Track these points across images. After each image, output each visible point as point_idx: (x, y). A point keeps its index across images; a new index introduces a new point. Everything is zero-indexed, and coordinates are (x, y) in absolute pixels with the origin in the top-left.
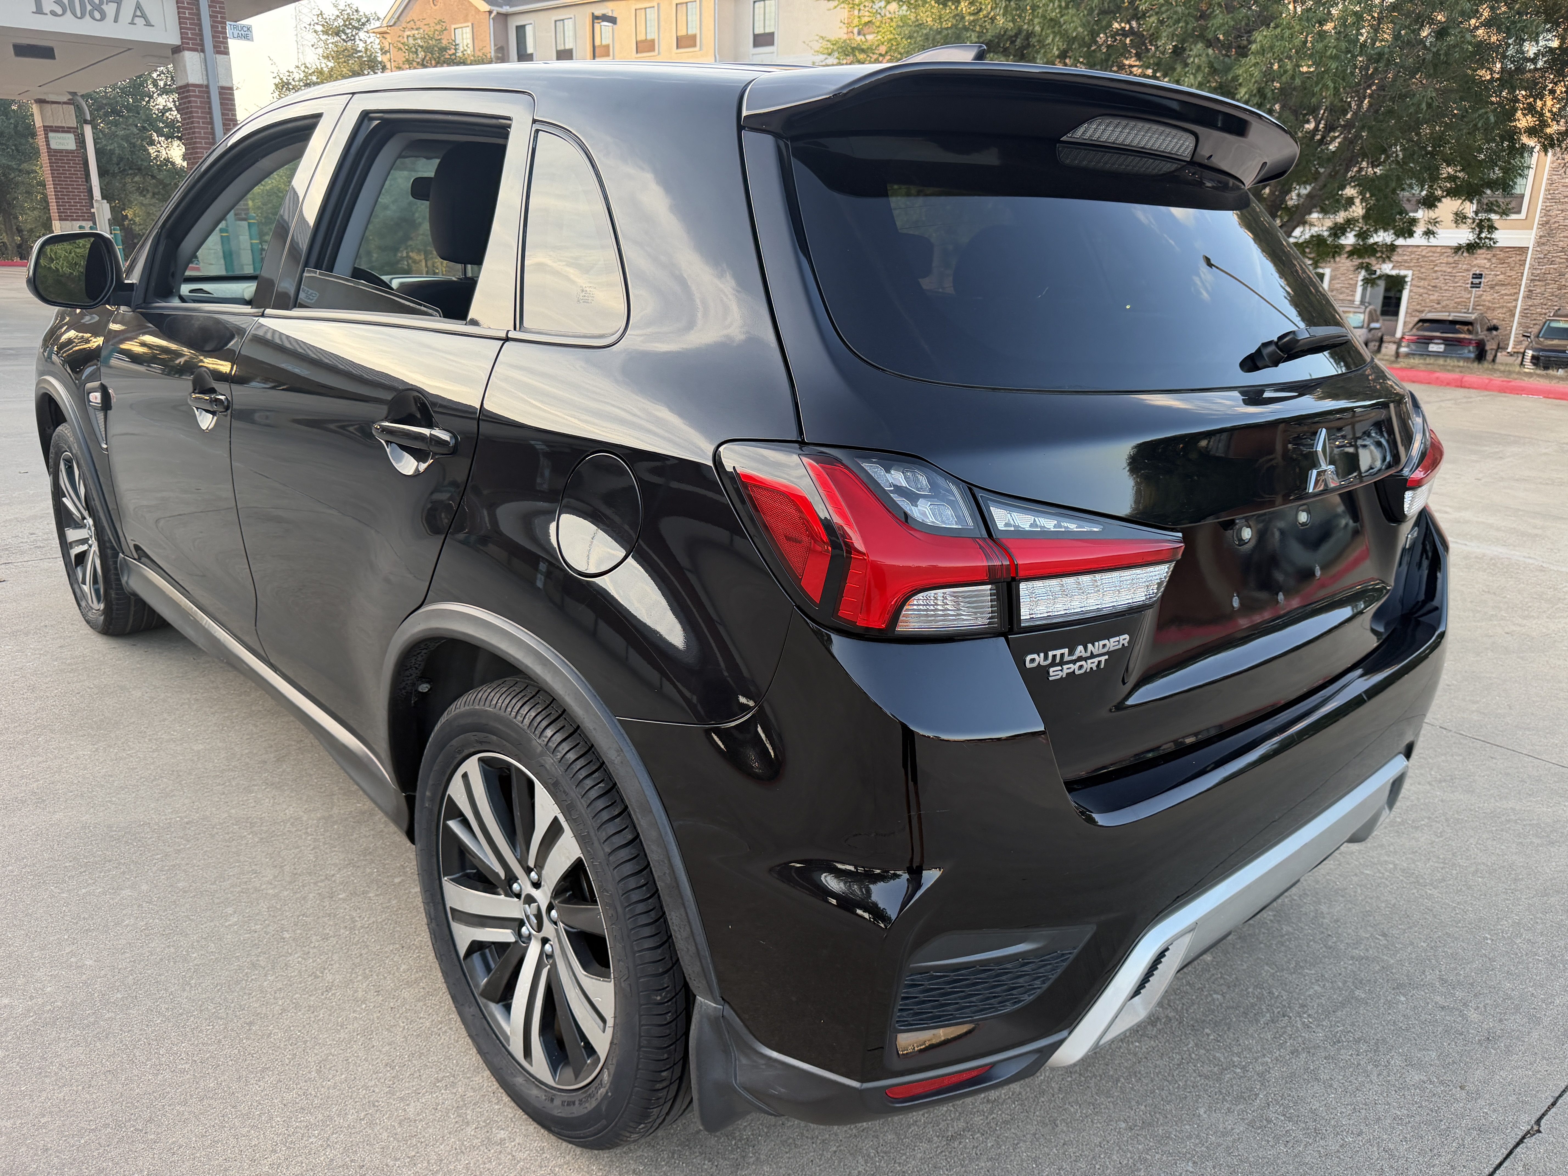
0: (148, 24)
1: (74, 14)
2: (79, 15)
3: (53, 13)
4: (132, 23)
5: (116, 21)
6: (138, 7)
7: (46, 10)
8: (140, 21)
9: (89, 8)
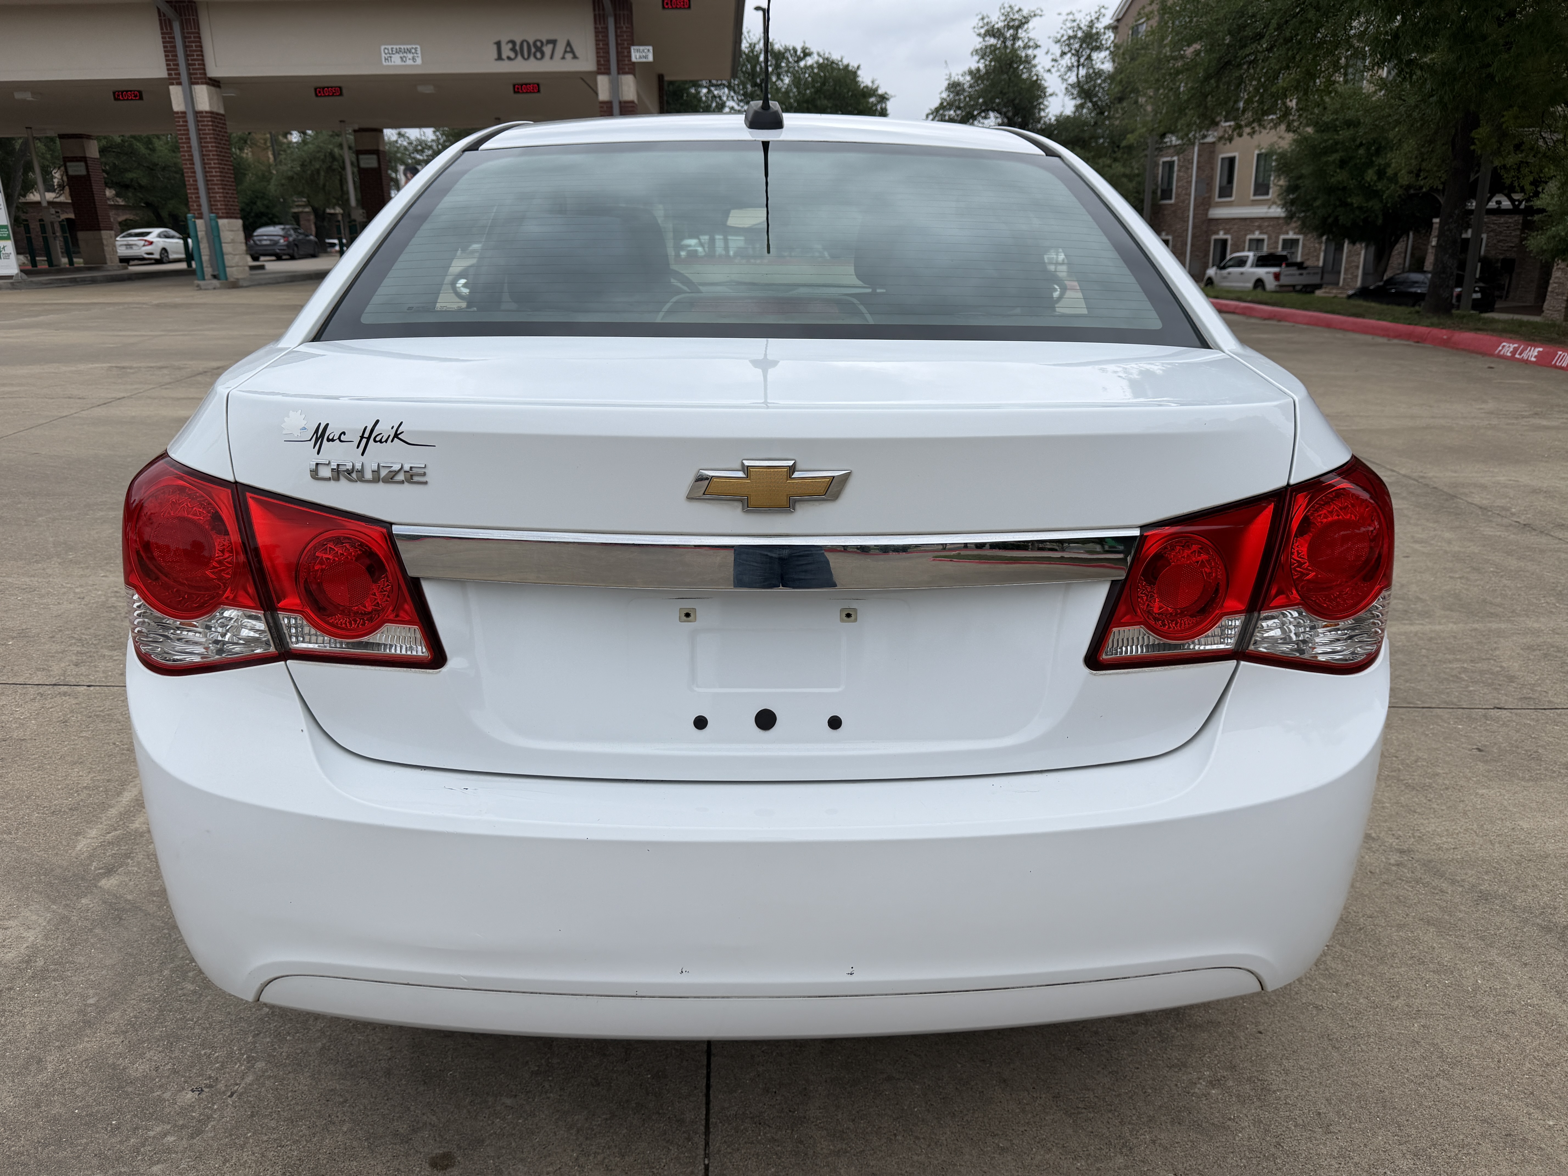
0: (575, 57)
1: (523, 56)
2: (526, 56)
3: (509, 58)
4: (563, 58)
5: (552, 57)
6: (569, 44)
7: (504, 56)
8: (569, 56)
9: (533, 50)
